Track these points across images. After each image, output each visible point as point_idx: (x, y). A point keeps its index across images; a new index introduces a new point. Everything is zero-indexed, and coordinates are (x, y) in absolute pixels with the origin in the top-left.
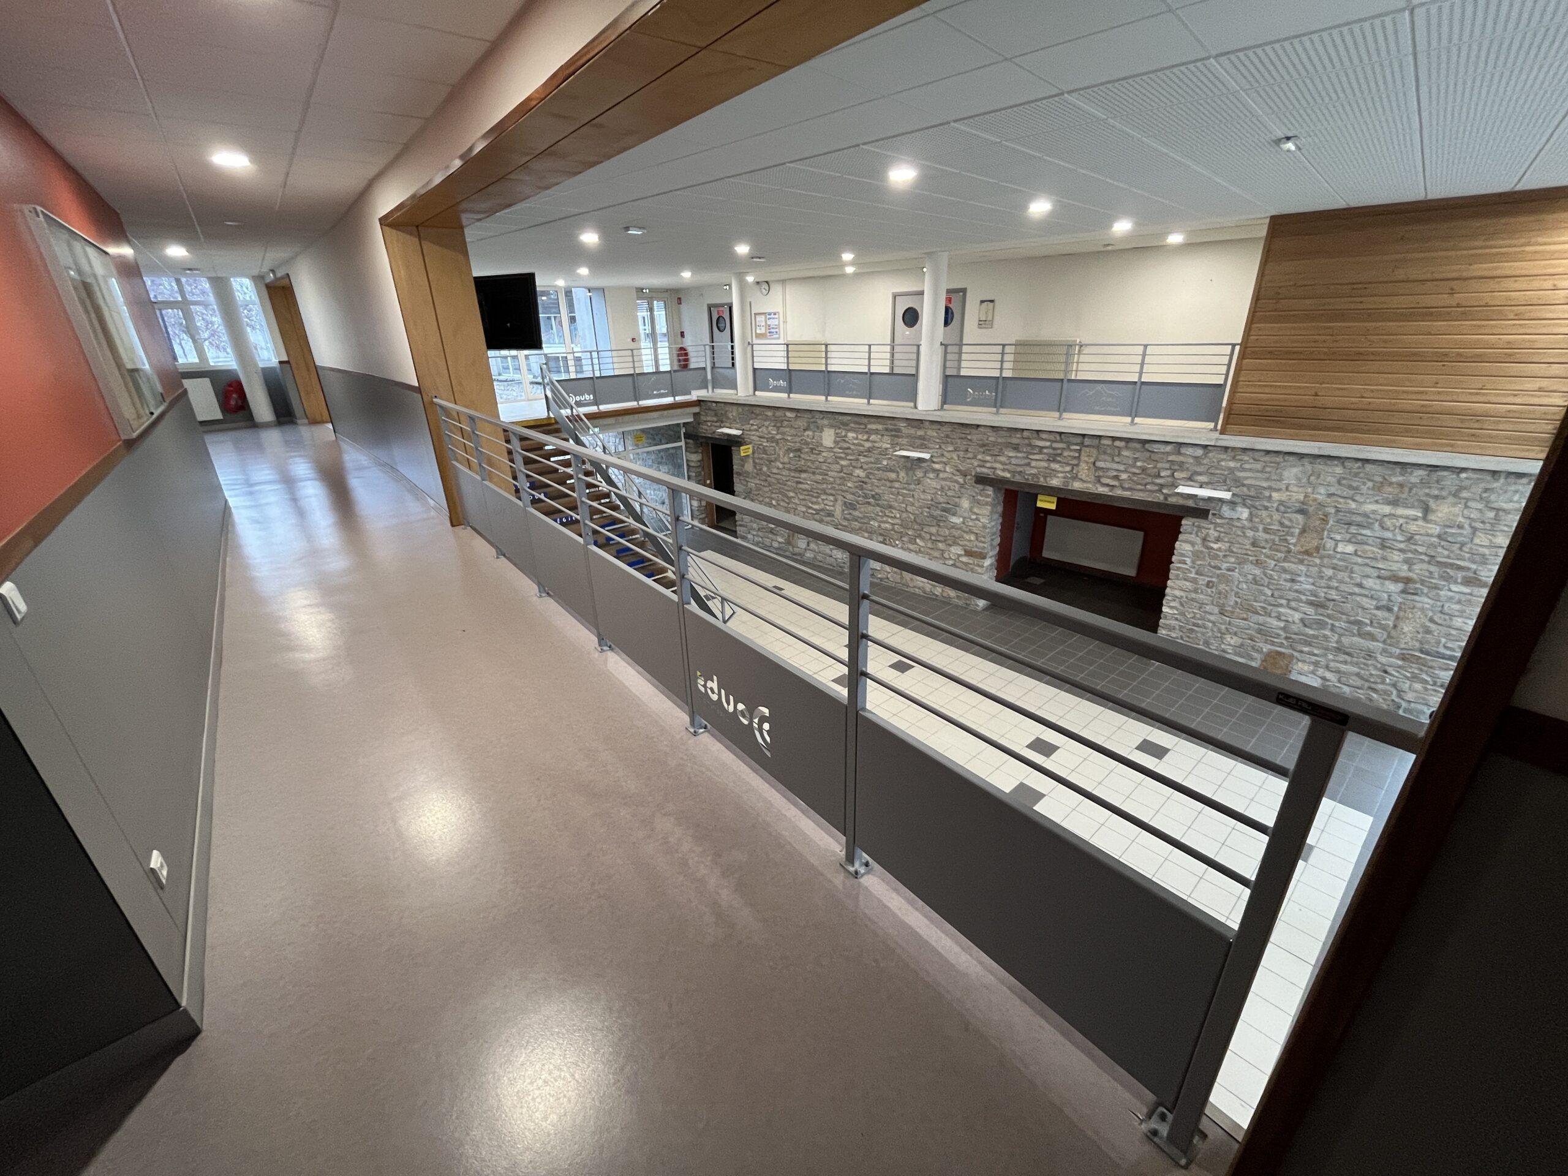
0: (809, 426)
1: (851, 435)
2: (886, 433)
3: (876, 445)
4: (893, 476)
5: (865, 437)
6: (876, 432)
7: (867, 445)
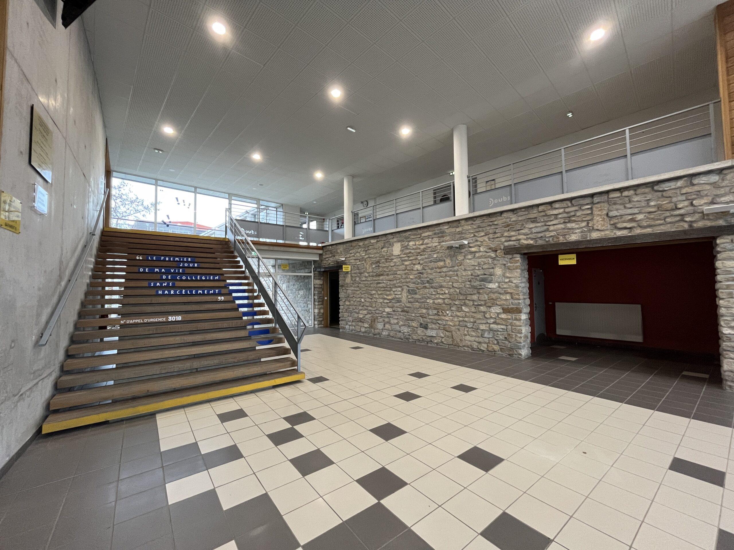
0: (385, 245)
1: (411, 243)
2: (435, 236)
3: (428, 245)
4: (441, 264)
5: (421, 243)
6: (428, 237)
7: (422, 247)
